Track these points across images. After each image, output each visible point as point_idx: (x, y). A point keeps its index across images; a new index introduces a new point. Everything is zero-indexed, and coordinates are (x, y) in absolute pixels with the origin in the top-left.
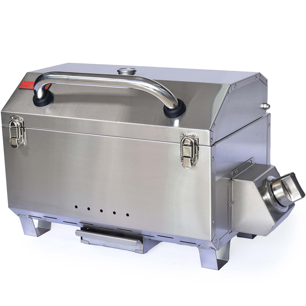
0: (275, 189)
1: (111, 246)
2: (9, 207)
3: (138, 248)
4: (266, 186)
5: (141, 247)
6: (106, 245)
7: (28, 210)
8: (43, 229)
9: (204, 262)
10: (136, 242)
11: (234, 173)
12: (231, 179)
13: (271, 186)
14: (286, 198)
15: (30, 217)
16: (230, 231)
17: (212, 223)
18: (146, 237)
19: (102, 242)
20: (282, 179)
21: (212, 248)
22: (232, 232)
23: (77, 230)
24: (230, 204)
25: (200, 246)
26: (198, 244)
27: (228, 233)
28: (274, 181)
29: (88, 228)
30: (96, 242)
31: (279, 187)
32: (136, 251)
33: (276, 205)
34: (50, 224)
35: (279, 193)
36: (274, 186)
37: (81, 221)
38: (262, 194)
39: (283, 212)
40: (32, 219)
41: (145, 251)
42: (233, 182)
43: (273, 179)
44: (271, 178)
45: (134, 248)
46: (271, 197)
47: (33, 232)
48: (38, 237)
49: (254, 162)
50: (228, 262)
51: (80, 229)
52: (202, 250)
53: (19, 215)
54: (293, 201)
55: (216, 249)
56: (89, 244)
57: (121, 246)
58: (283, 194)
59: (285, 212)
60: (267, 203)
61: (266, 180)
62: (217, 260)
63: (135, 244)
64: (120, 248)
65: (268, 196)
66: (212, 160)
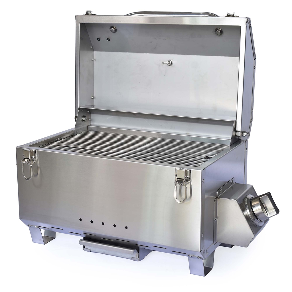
0: (254, 206)
1: (110, 254)
2: (20, 218)
3: (134, 256)
4: (246, 204)
5: (137, 256)
6: (105, 253)
7: (38, 221)
8: (49, 237)
9: (192, 270)
10: (133, 251)
11: (219, 192)
12: (217, 197)
13: (251, 203)
14: (263, 214)
15: (38, 227)
16: (215, 242)
17: (201, 236)
18: (141, 247)
19: (102, 251)
20: (260, 198)
21: (200, 258)
22: (216, 243)
23: (80, 240)
24: (216, 219)
25: (190, 256)
26: (188, 254)
27: (213, 244)
28: (253, 199)
29: (89, 238)
30: (97, 250)
31: (257, 205)
32: (133, 259)
33: (254, 220)
34: (55, 233)
35: (257, 209)
36: (253, 204)
37: (84, 232)
38: (243, 210)
39: (260, 226)
40: (40, 229)
41: (140, 259)
42: (218, 200)
43: (252, 198)
44: (250, 196)
45: (131, 256)
46: (251, 212)
47: (40, 240)
48: (45, 244)
49: (234, 182)
50: (212, 268)
51: (82, 238)
52: (191, 259)
53: (28, 225)
54: (269, 216)
55: (203, 258)
56: (91, 252)
57: (119, 254)
58: (261, 211)
59: (262, 226)
60: (247, 218)
61: (246, 198)
62: (204, 267)
63: (133, 253)
64: (119, 256)
65: (248, 212)
66: (202, 182)
